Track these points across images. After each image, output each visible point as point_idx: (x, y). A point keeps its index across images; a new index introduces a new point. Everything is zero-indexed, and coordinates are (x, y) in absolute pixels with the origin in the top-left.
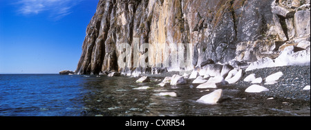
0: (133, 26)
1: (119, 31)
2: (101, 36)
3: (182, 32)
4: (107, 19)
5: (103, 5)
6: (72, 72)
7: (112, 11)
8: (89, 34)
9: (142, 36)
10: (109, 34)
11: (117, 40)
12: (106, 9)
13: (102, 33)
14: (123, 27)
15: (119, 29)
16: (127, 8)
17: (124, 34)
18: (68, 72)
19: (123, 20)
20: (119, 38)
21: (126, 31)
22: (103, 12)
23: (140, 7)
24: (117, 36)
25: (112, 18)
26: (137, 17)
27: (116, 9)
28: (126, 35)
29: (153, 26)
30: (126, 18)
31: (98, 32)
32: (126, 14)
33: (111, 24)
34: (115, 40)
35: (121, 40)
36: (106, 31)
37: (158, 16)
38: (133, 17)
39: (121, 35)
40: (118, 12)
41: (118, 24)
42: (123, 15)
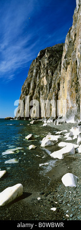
0: (51, 85)
1: (42, 89)
2: (31, 93)
3: (76, 93)
4: (34, 81)
5: (32, 72)
6: (12, 118)
7: (38, 76)
8: (23, 92)
9: (54, 94)
10: (35, 92)
11: (41, 96)
12: (34, 74)
13: (31, 91)
14: (45, 86)
15: (42, 88)
16: (47, 73)
17: (45, 91)
18: (10, 118)
19: (45, 81)
20: (42, 95)
21: (47, 89)
22: (32, 77)
23: (56, 71)
24: (41, 93)
25: (38, 80)
26: (54, 79)
27: (40, 74)
28: (47, 92)
29: (61, 86)
30: (47, 80)
31: (29, 91)
32: (47, 77)
33: (37, 85)
34: (40, 96)
35: (44, 95)
36: (34, 89)
37: (64, 79)
38: (52, 79)
39: (43, 92)
40: (41, 76)
41: (42, 84)
42: (45, 78)
